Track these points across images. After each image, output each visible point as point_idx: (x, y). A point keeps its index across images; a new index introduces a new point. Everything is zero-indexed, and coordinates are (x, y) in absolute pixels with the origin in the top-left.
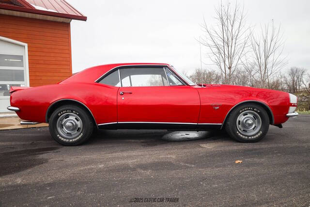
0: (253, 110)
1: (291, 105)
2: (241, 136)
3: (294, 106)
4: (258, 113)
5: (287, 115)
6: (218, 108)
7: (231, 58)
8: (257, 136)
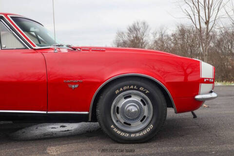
0: (138, 90)
1: (202, 81)
2: (119, 132)
3: (208, 82)
4: (147, 94)
5: (197, 97)
6: (76, 86)
7: (208, 8)
8: (145, 132)
